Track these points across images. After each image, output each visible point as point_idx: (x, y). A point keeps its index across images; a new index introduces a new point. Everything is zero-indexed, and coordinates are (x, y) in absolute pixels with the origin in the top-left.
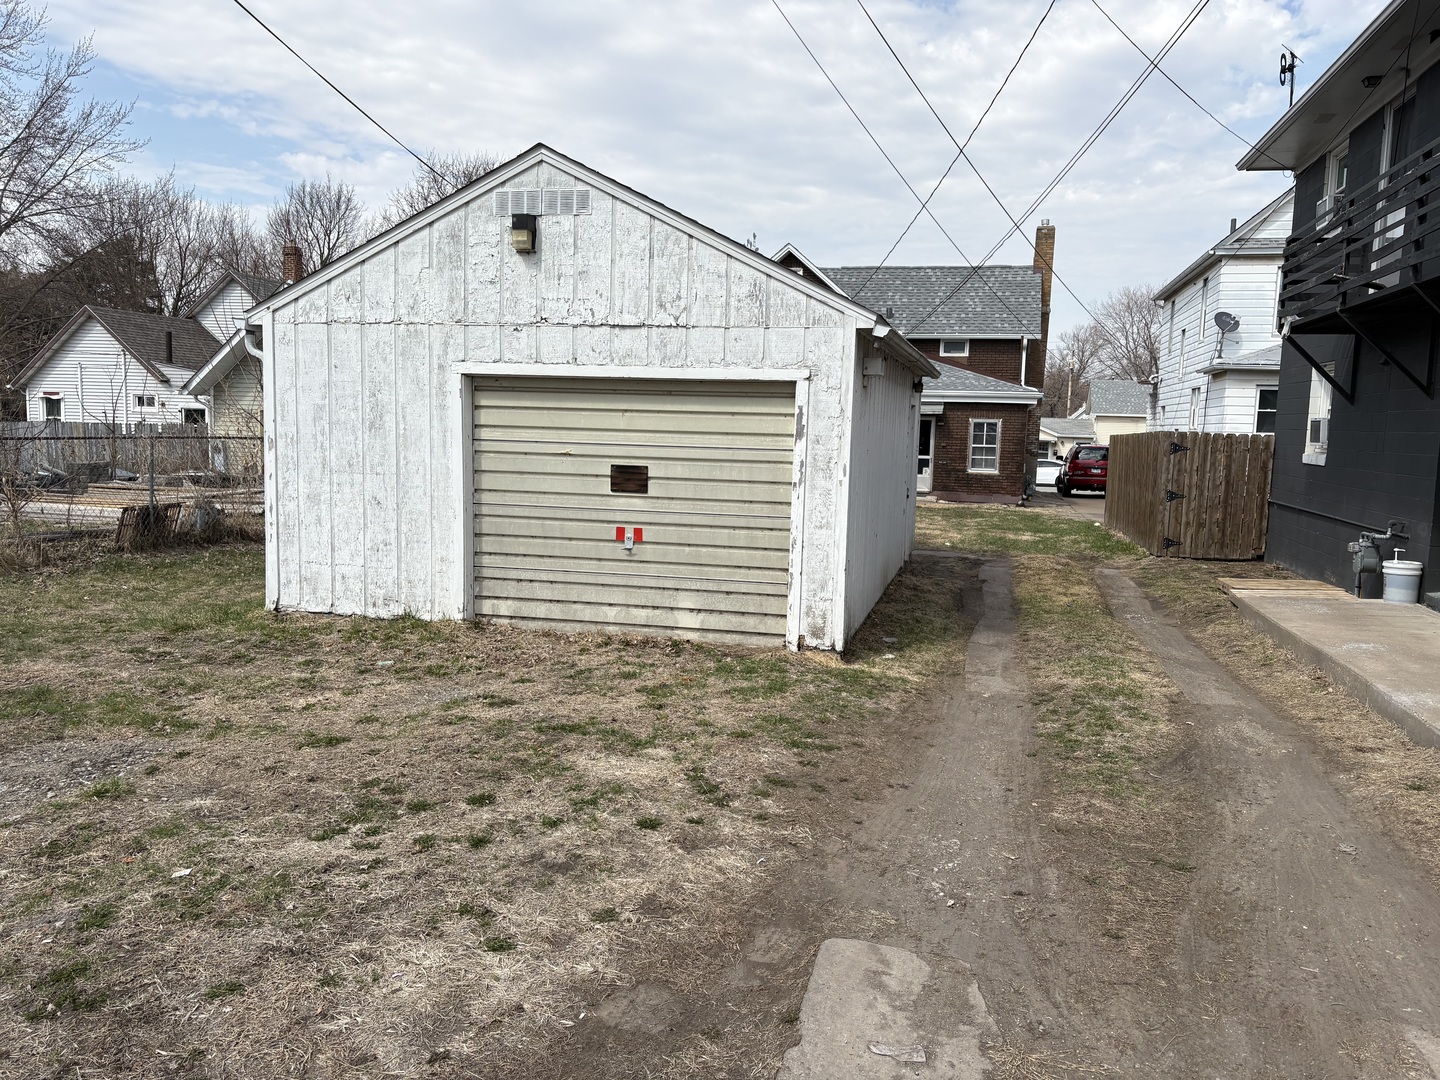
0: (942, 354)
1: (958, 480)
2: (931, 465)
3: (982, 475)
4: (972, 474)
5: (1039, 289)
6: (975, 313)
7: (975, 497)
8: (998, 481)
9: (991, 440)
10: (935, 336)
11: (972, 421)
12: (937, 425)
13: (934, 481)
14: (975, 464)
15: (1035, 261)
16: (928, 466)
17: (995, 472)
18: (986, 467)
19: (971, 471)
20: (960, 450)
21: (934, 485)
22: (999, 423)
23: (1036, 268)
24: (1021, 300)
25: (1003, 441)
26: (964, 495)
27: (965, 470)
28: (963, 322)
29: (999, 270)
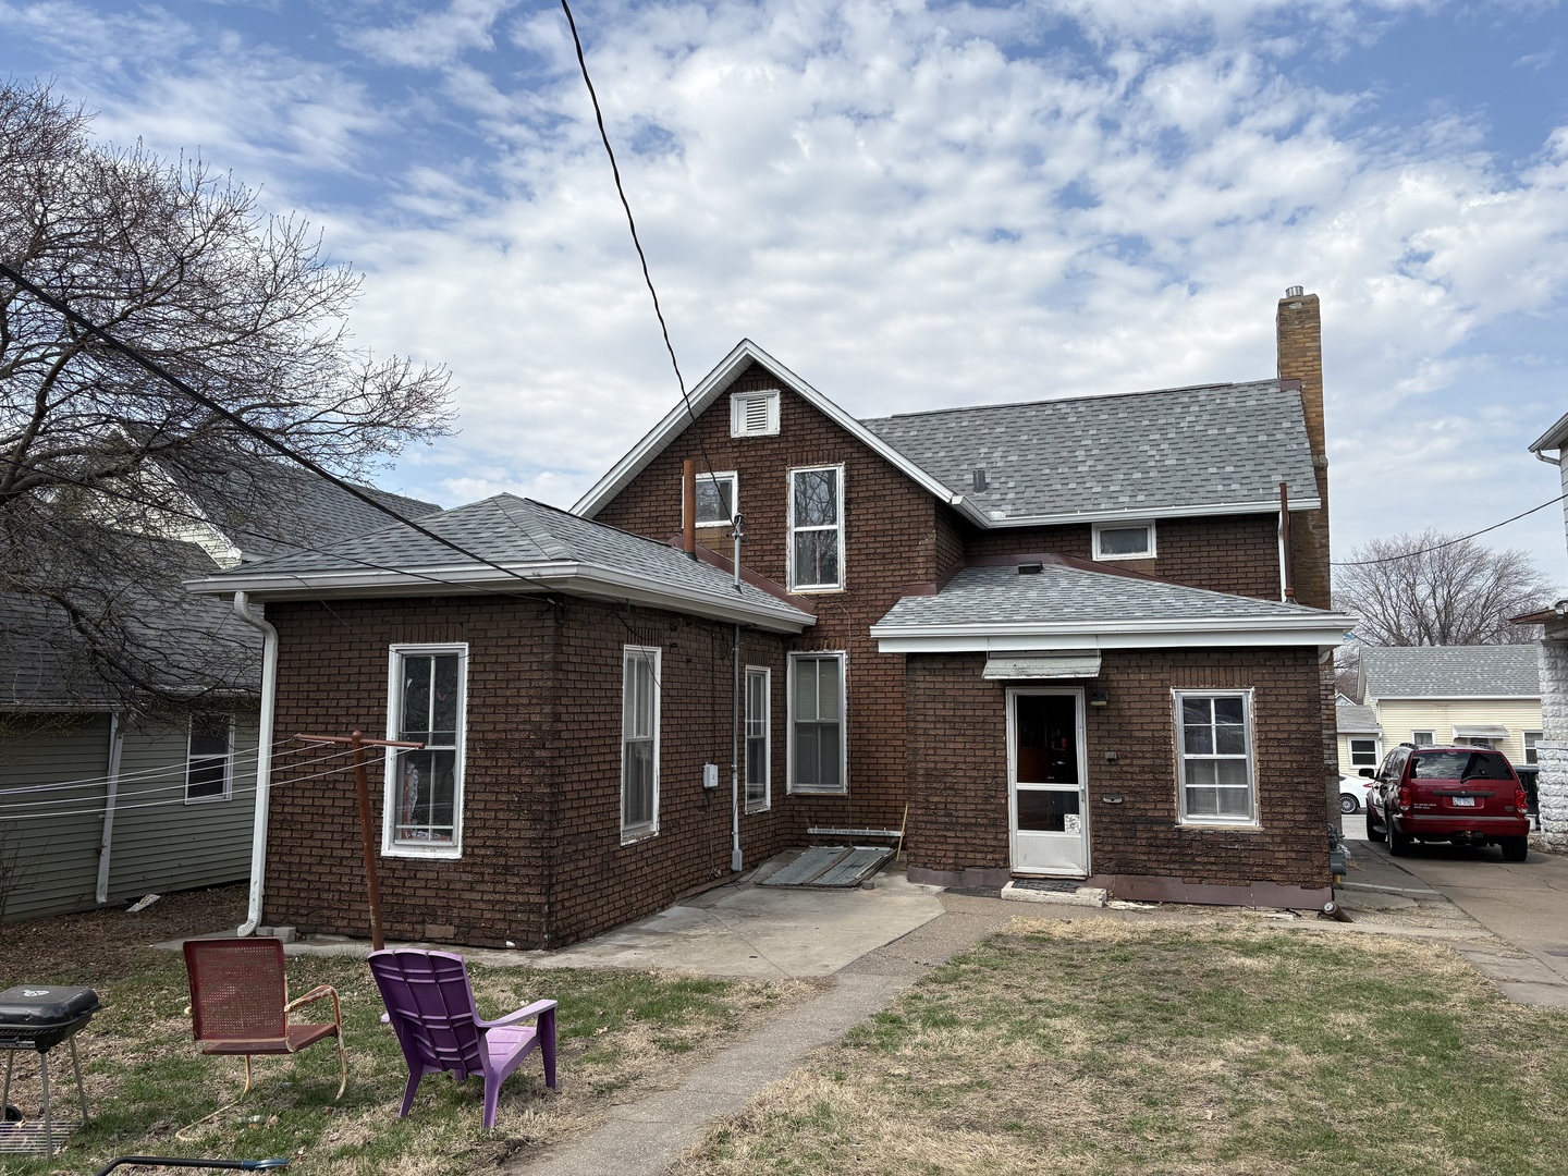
0: (1098, 555)
1: (1154, 846)
2: (1084, 806)
3: (1216, 833)
4: (1189, 831)
5: (1298, 415)
6: (1163, 470)
7: (1205, 891)
8: (1261, 847)
9: (1232, 743)
10: (1078, 517)
11: (1177, 695)
12: (1089, 709)
13: (1095, 848)
14: (1195, 803)
15: (1280, 367)
16: (1076, 811)
17: (1248, 823)
18: (1225, 809)
19: (1187, 821)
20: (1153, 770)
21: (1094, 860)
22: (1249, 698)
23: (1286, 380)
24: (1262, 438)
25: (1264, 742)
26: (1174, 886)
27: (1170, 821)
28: (1137, 487)
29: (1207, 392)
